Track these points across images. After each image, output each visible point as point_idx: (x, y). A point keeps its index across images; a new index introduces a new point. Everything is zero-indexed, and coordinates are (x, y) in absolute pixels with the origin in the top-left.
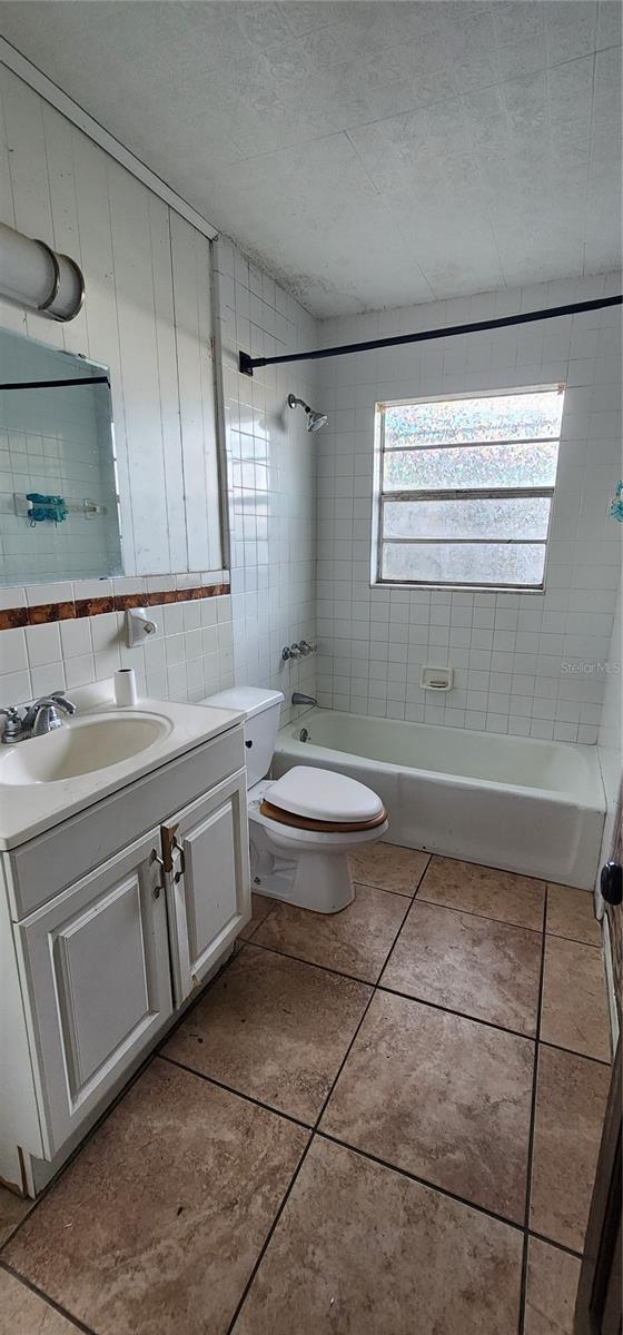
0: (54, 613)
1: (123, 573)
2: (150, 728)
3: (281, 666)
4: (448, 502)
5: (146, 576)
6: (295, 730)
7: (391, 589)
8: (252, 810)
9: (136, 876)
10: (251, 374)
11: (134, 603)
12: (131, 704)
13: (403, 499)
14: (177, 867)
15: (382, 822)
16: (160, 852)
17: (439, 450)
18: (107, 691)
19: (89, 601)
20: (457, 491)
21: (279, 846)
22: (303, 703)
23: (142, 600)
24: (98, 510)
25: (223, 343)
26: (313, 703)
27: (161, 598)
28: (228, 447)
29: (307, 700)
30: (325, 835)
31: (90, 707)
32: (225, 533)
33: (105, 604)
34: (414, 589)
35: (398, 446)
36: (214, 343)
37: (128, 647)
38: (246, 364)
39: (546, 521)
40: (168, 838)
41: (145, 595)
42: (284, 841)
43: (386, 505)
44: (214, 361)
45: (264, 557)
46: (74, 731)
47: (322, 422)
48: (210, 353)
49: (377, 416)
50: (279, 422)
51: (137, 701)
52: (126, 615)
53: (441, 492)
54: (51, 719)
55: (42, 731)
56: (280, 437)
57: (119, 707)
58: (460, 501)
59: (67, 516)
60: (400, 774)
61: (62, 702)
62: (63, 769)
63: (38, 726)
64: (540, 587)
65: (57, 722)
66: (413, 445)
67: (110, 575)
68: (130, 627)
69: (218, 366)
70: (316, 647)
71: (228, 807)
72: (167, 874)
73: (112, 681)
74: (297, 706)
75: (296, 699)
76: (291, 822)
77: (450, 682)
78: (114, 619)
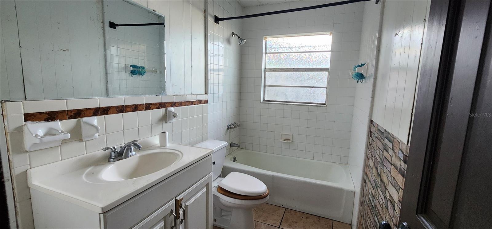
0: (135, 108)
1: (165, 94)
2: (173, 156)
3: (226, 132)
4: (290, 72)
5: (175, 95)
6: (231, 157)
7: (269, 103)
8: (214, 191)
9: (164, 222)
10: (219, 23)
11: (169, 105)
12: (165, 145)
13: (273, 71)
14: (181, 217)
15: (267, 196)
16: (174, 211)
17: (287, 54)
18: (156, 141)
19: (151, 104)
20: (294, 69)
21: (225, 206)
22: (235, 146)
23: (173, 104)
24: (158, 72)
25: (208, 12)
26: (238, 146)
27: (181, 104)
28: (209, 49)
29: (236, 145)
30: (243, 201)
31: (148, 147)
32: (207, 80)
33: (158, 105)
34: (278, 104)
35: (271, 52)
36: (205, 11)
37: (166, 123)
38: (217, 20)
39: (326, 80)
40: (178, 205)
41: (174, 102)
42: (227, 204)
43: (267, 73)
44: (205, 18)
45: (221, 90)
46: (140, 157)
47: (244, 42)
48: (204, 15)
49: (264, 41)
50: (229, 41)
51: (168, 145)
52: (166, 110)
53: (287, 69)
54: (131, 152)
55: (127, 157)
56: (228, 46)
57: (160, 147)
58: (294, 72)
59: (145, 73)
60: (273, 176)
61: (136, 145)
62: (134, 173)
63: (125, 155)
64: (325, 104)
65: (134, 153)
66: (277, 52)
67: (161, 94)
68: (167, 115)
69: (206, 20)
70: (240, 125)
71: (204, 190)
72: (177, 220)
73: (159, 136)
74: (232, 147)
75: (232, 145)
76: (230, 196)
77: (291, 140)
78: (161, 111)
